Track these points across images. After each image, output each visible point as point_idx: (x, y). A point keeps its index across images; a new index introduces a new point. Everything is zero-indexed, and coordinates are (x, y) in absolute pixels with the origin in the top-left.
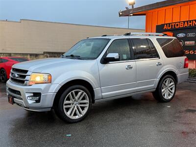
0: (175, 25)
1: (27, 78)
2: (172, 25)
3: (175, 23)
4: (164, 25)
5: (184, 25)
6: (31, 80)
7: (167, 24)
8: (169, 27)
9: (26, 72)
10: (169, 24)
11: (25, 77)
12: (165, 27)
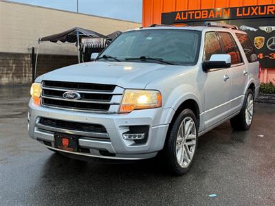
0: (193, 14)
1: (114, 99)
2: (189, 15)
3: (195, 11)
4: (176, 13)
5: (208, 14)
6: (124, 103)
7: (180, 12)
8: (184, 16)
9: (112, 87)
10: (185, 12)
11: (109, 97)
12: (178, 17)
